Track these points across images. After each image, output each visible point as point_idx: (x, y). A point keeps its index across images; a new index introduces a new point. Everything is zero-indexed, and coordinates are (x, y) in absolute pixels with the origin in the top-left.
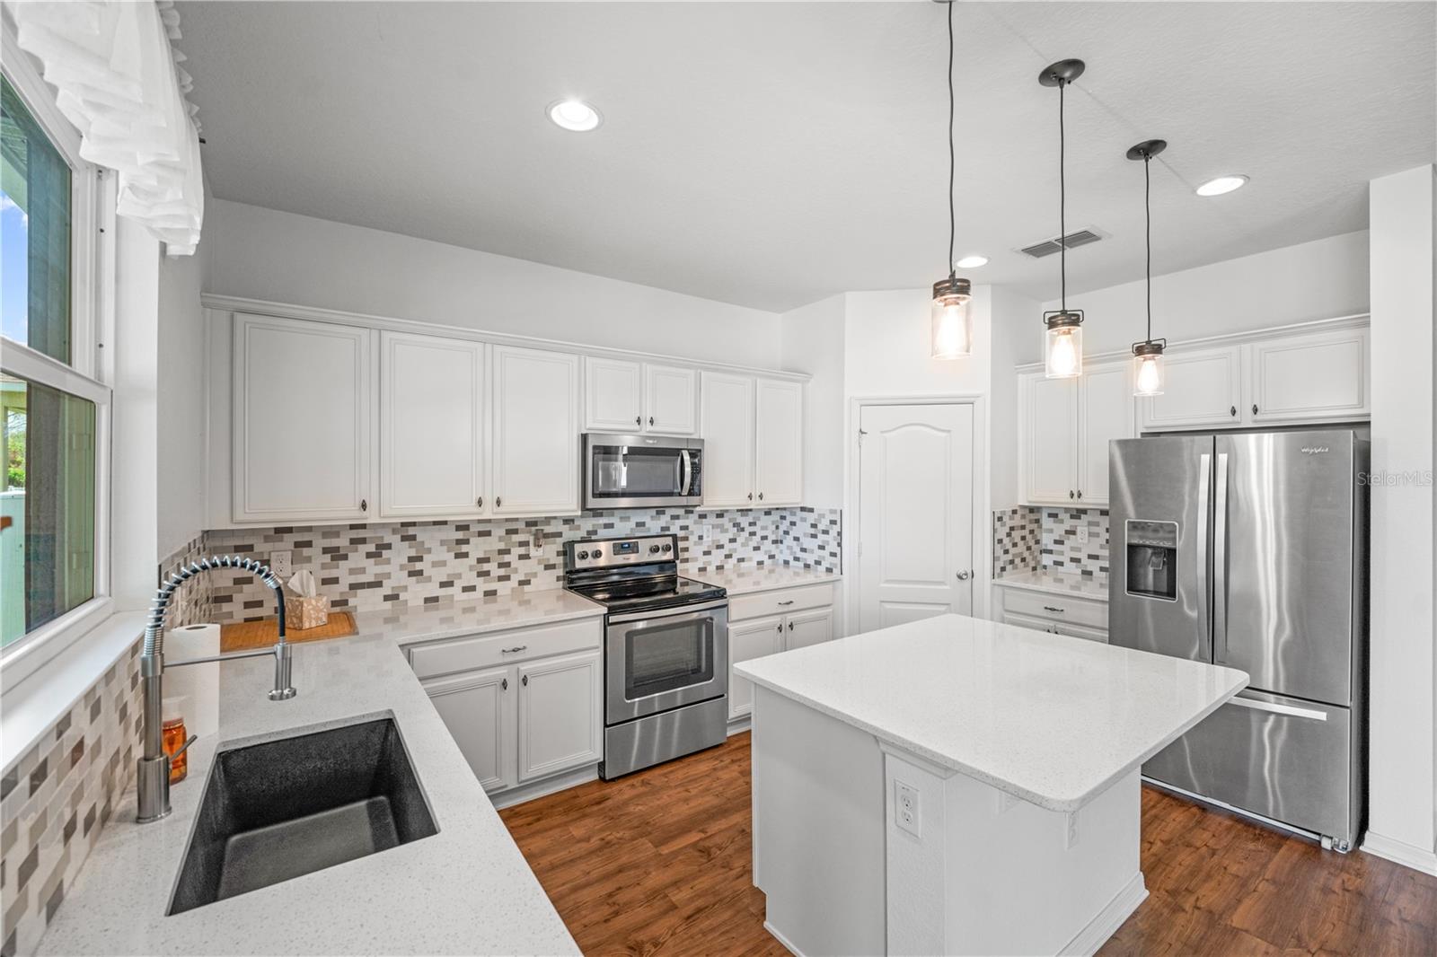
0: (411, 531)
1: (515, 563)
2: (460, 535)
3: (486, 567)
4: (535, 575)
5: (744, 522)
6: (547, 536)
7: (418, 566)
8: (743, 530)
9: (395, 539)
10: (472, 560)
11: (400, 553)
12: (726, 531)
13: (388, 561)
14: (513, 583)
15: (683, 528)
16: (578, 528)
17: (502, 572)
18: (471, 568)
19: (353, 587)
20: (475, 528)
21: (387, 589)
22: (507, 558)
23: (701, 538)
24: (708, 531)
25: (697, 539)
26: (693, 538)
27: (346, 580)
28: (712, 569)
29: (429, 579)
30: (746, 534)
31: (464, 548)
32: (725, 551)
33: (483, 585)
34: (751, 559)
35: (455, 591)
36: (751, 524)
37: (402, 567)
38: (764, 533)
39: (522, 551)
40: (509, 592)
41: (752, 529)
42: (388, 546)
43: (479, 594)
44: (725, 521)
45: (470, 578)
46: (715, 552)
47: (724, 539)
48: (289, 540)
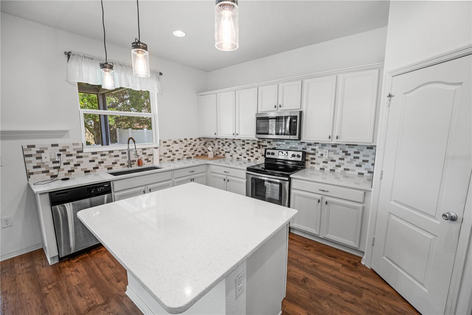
0: (235, 141)
1: (255, 153)
2: (243, 143)
3: (248, 152)
4: (259, 157)
5: (351, 151)
6: (263, 146)
7: (236, 150)
8: (349, 155)
9: (231, 142)
10: (245, 150)
11: (233, 146)
12: (338, 154)
13: (231, 148)
14: (254, 158)
15: (312, 149)
16: (272, 145)
17: (251, 154)
18: (245, 152)
19: (226, 152)
20: (246, 142)
21: (230, 154)
22: (253, 151)
23: (322, 155)
24: (326, 152)
25: (320, 155)
26: (318, 155)
27: (225, 150)
28: (327, 170)
29: (237, 153)
30: (352, 157)
31: (244, 147)
32: (337, 163)
33: (248, 157)
34: (354, 170)
35: (242, 157)
36: (355, 153)
37: (233, 149)
38: (365, 158)
39: (256, 149)
40: (253, 160)
41: (356, 155)
42: (231, 144)
43: (246, 159)
44: (337, 149)
45: (245, 155)
46: (329, 162)
47: (336, 157)
48: (218, 140)
